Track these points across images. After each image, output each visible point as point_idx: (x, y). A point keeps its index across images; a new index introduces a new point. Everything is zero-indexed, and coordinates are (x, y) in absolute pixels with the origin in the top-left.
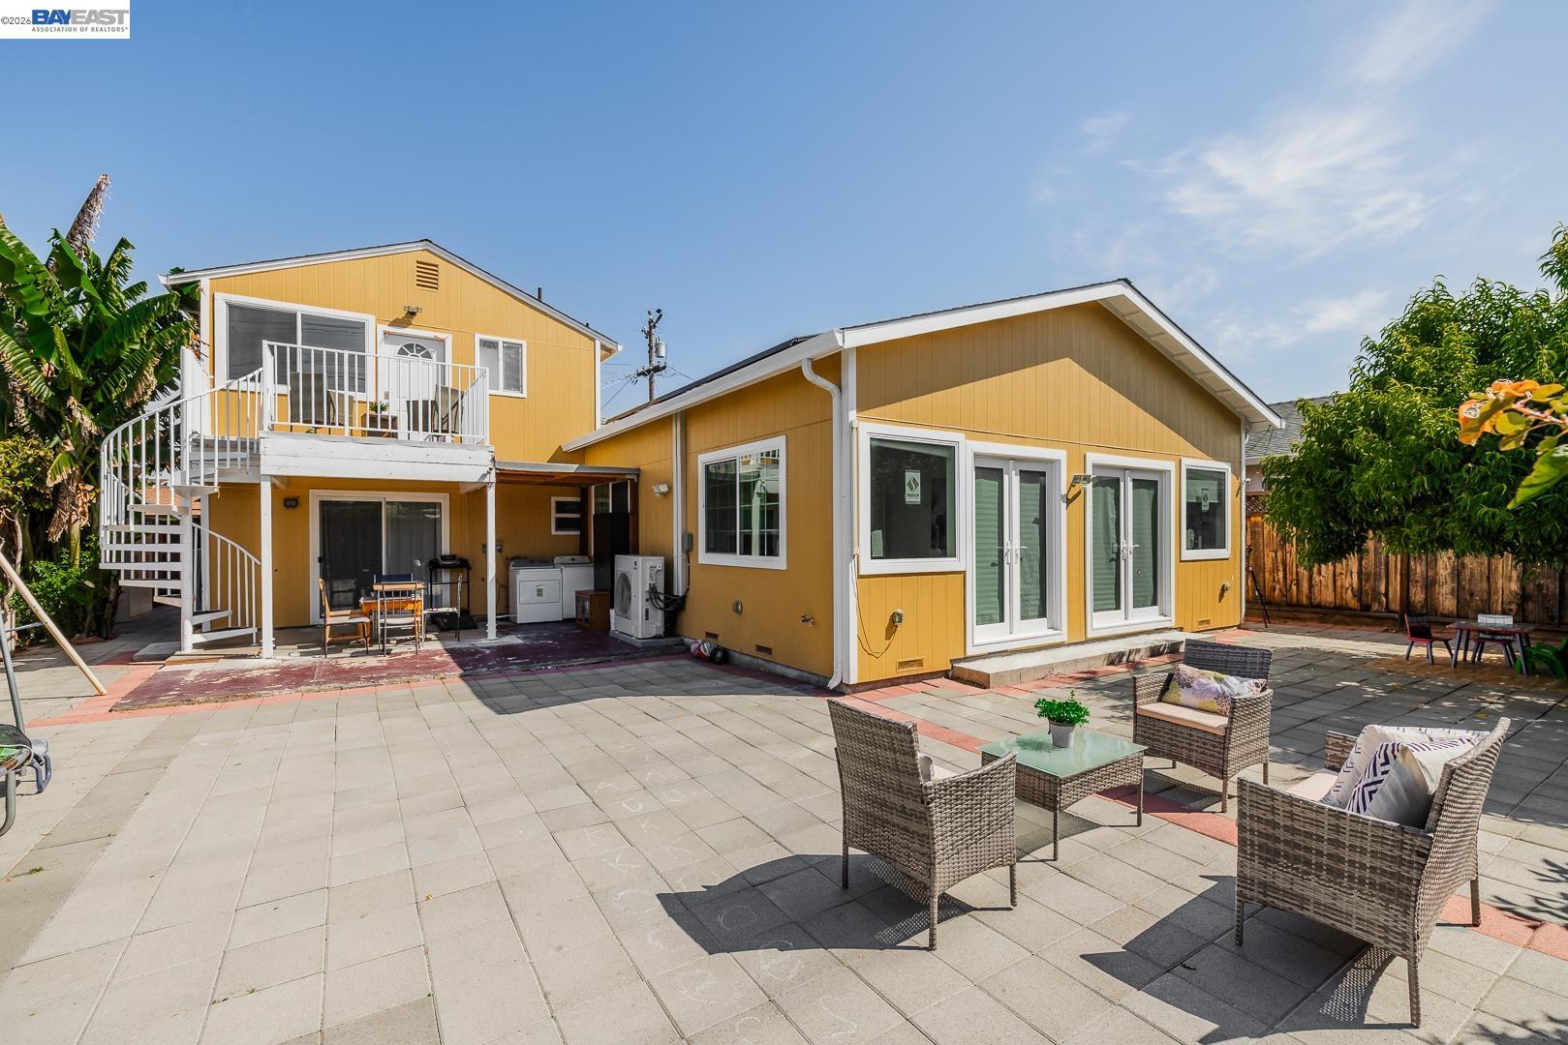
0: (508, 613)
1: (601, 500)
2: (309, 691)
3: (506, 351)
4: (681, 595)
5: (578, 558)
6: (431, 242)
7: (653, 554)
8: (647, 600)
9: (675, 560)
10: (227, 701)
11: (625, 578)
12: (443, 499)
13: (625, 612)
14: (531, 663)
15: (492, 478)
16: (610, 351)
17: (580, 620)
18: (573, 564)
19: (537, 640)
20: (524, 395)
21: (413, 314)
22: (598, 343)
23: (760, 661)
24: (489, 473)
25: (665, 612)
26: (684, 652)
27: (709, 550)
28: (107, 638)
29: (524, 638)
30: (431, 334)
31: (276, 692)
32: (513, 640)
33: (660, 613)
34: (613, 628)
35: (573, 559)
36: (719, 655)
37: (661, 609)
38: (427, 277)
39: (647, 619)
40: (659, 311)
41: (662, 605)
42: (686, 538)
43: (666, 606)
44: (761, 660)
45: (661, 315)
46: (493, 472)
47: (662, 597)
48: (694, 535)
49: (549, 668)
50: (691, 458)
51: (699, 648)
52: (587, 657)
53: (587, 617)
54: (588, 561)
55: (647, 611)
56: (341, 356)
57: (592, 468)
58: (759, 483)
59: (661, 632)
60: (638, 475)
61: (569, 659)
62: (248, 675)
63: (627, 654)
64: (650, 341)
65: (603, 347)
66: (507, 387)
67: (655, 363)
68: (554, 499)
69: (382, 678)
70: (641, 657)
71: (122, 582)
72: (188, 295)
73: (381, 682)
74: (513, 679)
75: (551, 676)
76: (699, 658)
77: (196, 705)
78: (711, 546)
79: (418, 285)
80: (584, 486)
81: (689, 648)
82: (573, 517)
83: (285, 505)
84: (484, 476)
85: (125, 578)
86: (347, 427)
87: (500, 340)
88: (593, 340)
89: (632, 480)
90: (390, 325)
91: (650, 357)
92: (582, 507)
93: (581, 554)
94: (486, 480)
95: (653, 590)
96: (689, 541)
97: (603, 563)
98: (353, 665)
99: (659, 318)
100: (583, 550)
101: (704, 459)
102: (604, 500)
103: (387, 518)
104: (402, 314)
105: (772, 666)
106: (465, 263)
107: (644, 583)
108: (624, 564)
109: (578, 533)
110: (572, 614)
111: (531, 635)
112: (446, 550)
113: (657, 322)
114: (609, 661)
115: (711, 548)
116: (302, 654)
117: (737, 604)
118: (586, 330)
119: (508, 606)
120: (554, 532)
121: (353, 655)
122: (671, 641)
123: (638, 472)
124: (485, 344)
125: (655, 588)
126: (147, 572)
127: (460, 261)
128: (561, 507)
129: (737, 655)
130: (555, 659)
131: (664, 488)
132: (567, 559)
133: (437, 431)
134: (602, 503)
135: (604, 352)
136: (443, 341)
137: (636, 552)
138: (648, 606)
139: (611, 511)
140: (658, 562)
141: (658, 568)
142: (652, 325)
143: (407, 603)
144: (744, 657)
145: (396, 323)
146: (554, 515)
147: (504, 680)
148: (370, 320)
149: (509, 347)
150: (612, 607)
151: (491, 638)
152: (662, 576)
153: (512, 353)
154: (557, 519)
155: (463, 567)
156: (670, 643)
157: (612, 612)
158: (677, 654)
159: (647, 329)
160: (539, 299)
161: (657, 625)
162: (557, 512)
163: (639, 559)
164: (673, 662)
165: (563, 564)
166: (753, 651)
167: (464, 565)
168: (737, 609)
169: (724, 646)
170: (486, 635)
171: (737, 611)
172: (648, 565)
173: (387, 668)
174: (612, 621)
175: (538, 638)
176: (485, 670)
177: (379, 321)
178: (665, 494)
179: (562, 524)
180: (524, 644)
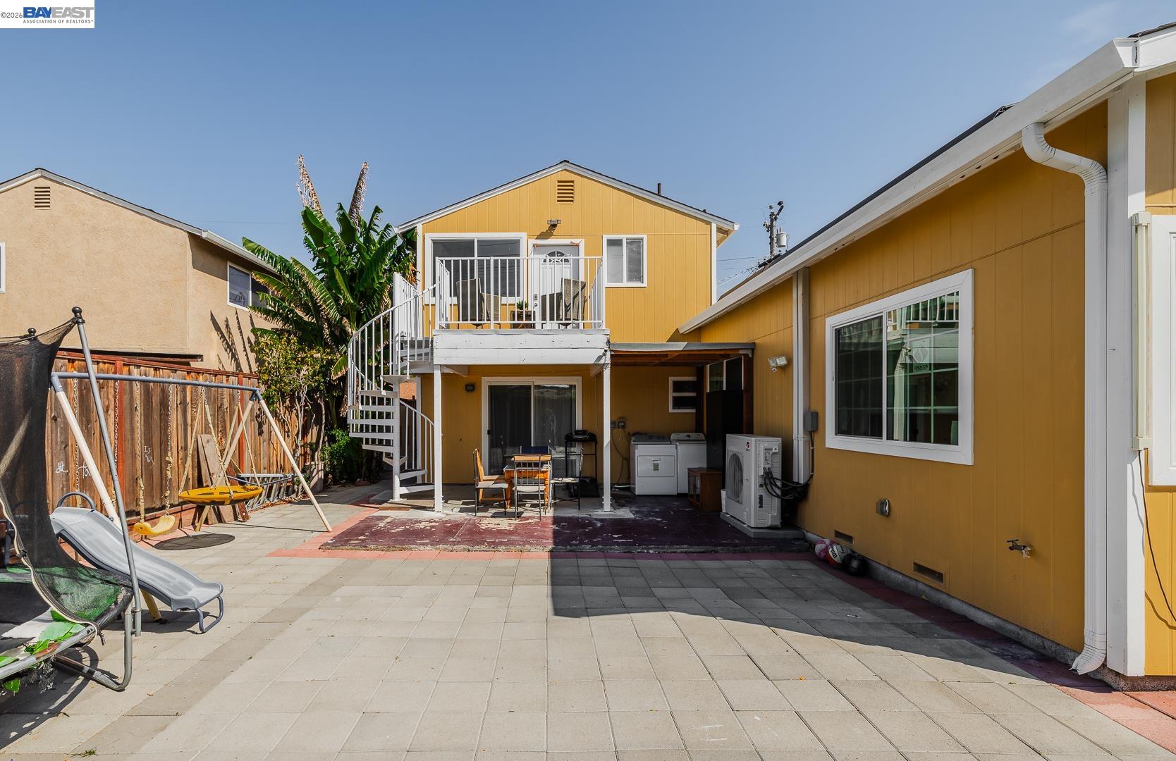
0: (630, 484)
1: (715, 379)
2: (445, 550)
3: (629, 246)
4: (802, 482)
5: (694, 436)
6: (568, 162)
7: (769, 433)
8: (761, 486)
9: (795, 443)
10: (389, 550)
11: (736, 459)
12: (577, 381)
13: (737, 495)
14: (633, 544)
15: (607, 359)
16: (726, 232)
17: (692, 496)
18: (688, 441)
19: (646, 516)
20: (645, 284)
21: (554, 226)
22: (714, 226)
23: (920, 586)
24: (604, 355)
25: (783, 501)
26: (806, 549)
27: (840, 431)
28: (373, 483)
29: (637, 512)
30: (567, 241)
31: (422, 548)
32: (626, 513)
33: (777, 502)
34: (724, 511)
35: (688, 436)
36: (855, 564)
37: (778, 496)
38: (566, 192)
39: (761, 507)
40: (780, 203)
41: (778, 492)
42: (809, 417)
43: (784, 493)
44: (923, 584)
45: (782, 207)
46: (608, 354)
47: (779, 484)
48: (820, 415)
49: (651, 551)
50: (816, 324)
51: (826, 550)
52: (690, 545)
53: (697, 493)
54: (704, 438)
55: (761, 498)
56: (488, 262)
57: (708, 345)
58: (904, 351)
59: (778, 523)
60: (753, 350)
61: (672, 544)
62: (417, 526)
63: (736, 545)
64: (772, 234)
65: (720, 230)
66: (630, 279)
67: (776, 253)
68: (671, 379)
69: (501, 544)
70: (753, 550)
71: (365, 447)
72: (410, 238)
73: (500, 548)
74: (612, 562)
75: (651, 563)
76: (825, 561)
77: (369, 552)
78: (844, 427)
79: (558, 201)
80: (699, 366)
81: (812, 546)
82: (690, 395)
83: (466, 389)
84: (600, 358)
85: (366, 444)
86: (492, 321)
87: (624, 237)
88: (709, 223)
89: (746, 355)
90: (536, 239)
91: (772, 248)
92: (698, 386)
93: (696, 432)
94: (602, 362)
95: (768, 476)
96: (813, 423)
97: (716, 443)
98: (489, 526)
99: (780, 210)
100: (698, 429)
101: (833, 322)
102: (719, 379)
103: (535, 399)
104: (546, 228)
105: (943, 598)
106: (594, 174)
107: (757, 466)
108: (735, 444)
109: (693, 411)
110: (684, 489)
111: (644, 509)
112: (579, 425)
113: (778, 214)
114: (716, 552)
115: (844, 428)
116: (462, 510)
117: (883, 503)
118: (704, 216)
119: (629, 477)
120: (671, 410)
121: (494, 516)
122: (789, 533)
123: (752, 347)
124: (612, 243)
125: (771, 474)
126: (372, 439)
127: (590, 173)
128: (678, 386)
129: (882, 569)
130: (658, 543)
131: (782, 361)
132: (683, 436)
133: (562, 320)
134: (717, 382)
135: (722, 235)
136: (577, 246)
137: (750, 431)
138: (762, 492)
139: (725, 389)
140: (775, 444)
141: (774, 451)
142: (773, 218)
143: (538, 472)
144: (893, 575)
145: (543, 236)
146: (671, 394)
147: (602, 562)
148: (522, 236)
149: (631, 242)
150: (724, 487)
151: (606, 509)
152: (778, 460)
153: (634, 247)
154: (674, 398)
155: (592, 441)
156: (789, 537)
157: (723, 493)
158: (799, 551)
159: (768, 223)
160: (659, 194)
161: (771, 514)
162: (674, 391)
163: (753, 440)
164: (793, 564)
165: (679, 440)
166: (910, 570)
167: (591, 439)
168: (883, 509)
169: (863, 553)
170: (602, 506)
171: (882, 512)
172: (762, 447)
173: (511, 533)
174: (724, 502)
175: (649, 515)
176: (588, 547)
177: (529, 236)
178: (781, 368)
179: (678, 403)
180: (634, 520)
